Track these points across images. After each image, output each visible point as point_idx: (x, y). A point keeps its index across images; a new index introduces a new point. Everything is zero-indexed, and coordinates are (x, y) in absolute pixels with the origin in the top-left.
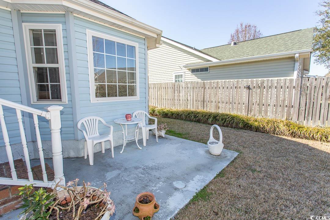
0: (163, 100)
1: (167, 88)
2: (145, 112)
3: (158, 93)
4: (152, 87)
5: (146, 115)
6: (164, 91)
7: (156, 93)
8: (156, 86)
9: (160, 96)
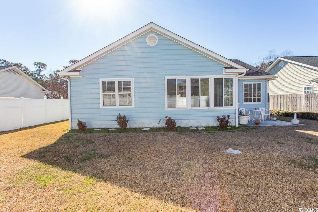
0: (288, 106)
1: (291, 98)
2: (265, 109)
3: (284, 101)
4: (280, 97)
5: (265, 110)
6: (289, 100)
7: (283, 101)
8: (283, 97)
9: (286, 103)
